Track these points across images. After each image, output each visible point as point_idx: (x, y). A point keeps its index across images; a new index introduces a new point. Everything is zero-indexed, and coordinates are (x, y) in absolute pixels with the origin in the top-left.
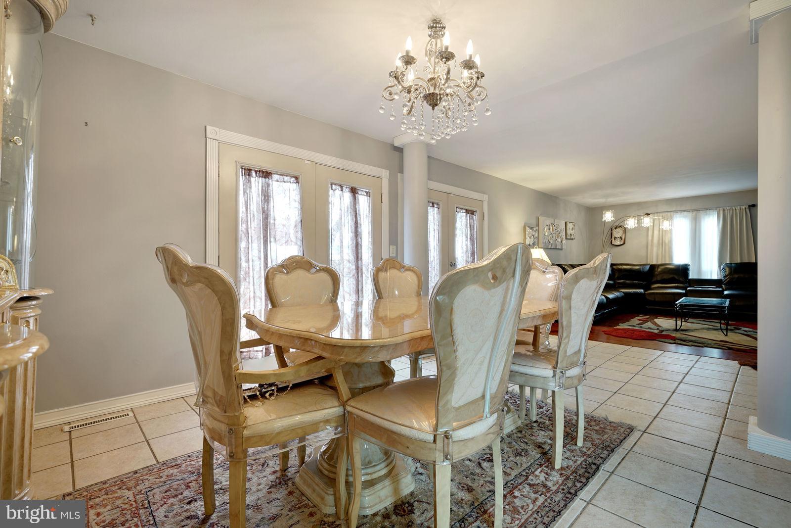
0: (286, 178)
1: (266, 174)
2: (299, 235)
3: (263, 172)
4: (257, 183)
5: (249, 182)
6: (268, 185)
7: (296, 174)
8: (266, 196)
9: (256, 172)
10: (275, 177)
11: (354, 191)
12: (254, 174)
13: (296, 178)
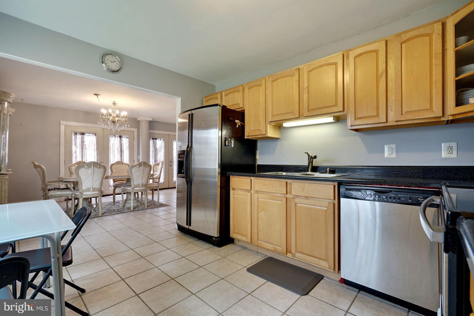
0: (91, 135)
1: (83, 134)
2: (96, 153)
3: (82, 133)
4: (79, 137)
5: (76, 136)
6: (83, 137)
7: (95, 133)
8: (83, 142)
9: (79, 133)
10: (86, 134)
11: (120, 137)
12: (78, 134)
13: (95, 134)
